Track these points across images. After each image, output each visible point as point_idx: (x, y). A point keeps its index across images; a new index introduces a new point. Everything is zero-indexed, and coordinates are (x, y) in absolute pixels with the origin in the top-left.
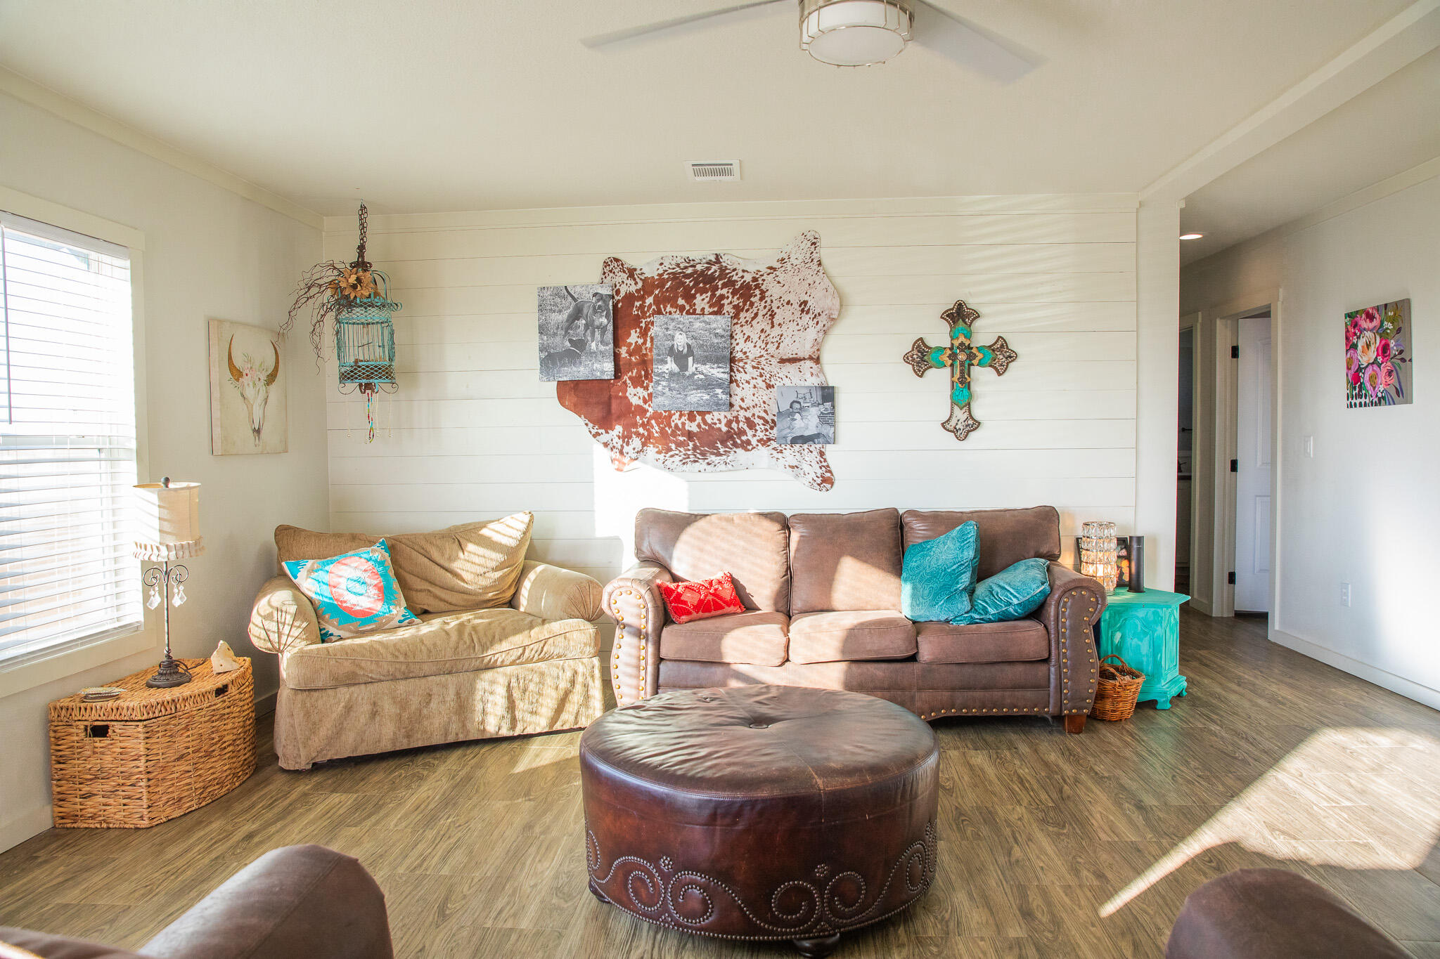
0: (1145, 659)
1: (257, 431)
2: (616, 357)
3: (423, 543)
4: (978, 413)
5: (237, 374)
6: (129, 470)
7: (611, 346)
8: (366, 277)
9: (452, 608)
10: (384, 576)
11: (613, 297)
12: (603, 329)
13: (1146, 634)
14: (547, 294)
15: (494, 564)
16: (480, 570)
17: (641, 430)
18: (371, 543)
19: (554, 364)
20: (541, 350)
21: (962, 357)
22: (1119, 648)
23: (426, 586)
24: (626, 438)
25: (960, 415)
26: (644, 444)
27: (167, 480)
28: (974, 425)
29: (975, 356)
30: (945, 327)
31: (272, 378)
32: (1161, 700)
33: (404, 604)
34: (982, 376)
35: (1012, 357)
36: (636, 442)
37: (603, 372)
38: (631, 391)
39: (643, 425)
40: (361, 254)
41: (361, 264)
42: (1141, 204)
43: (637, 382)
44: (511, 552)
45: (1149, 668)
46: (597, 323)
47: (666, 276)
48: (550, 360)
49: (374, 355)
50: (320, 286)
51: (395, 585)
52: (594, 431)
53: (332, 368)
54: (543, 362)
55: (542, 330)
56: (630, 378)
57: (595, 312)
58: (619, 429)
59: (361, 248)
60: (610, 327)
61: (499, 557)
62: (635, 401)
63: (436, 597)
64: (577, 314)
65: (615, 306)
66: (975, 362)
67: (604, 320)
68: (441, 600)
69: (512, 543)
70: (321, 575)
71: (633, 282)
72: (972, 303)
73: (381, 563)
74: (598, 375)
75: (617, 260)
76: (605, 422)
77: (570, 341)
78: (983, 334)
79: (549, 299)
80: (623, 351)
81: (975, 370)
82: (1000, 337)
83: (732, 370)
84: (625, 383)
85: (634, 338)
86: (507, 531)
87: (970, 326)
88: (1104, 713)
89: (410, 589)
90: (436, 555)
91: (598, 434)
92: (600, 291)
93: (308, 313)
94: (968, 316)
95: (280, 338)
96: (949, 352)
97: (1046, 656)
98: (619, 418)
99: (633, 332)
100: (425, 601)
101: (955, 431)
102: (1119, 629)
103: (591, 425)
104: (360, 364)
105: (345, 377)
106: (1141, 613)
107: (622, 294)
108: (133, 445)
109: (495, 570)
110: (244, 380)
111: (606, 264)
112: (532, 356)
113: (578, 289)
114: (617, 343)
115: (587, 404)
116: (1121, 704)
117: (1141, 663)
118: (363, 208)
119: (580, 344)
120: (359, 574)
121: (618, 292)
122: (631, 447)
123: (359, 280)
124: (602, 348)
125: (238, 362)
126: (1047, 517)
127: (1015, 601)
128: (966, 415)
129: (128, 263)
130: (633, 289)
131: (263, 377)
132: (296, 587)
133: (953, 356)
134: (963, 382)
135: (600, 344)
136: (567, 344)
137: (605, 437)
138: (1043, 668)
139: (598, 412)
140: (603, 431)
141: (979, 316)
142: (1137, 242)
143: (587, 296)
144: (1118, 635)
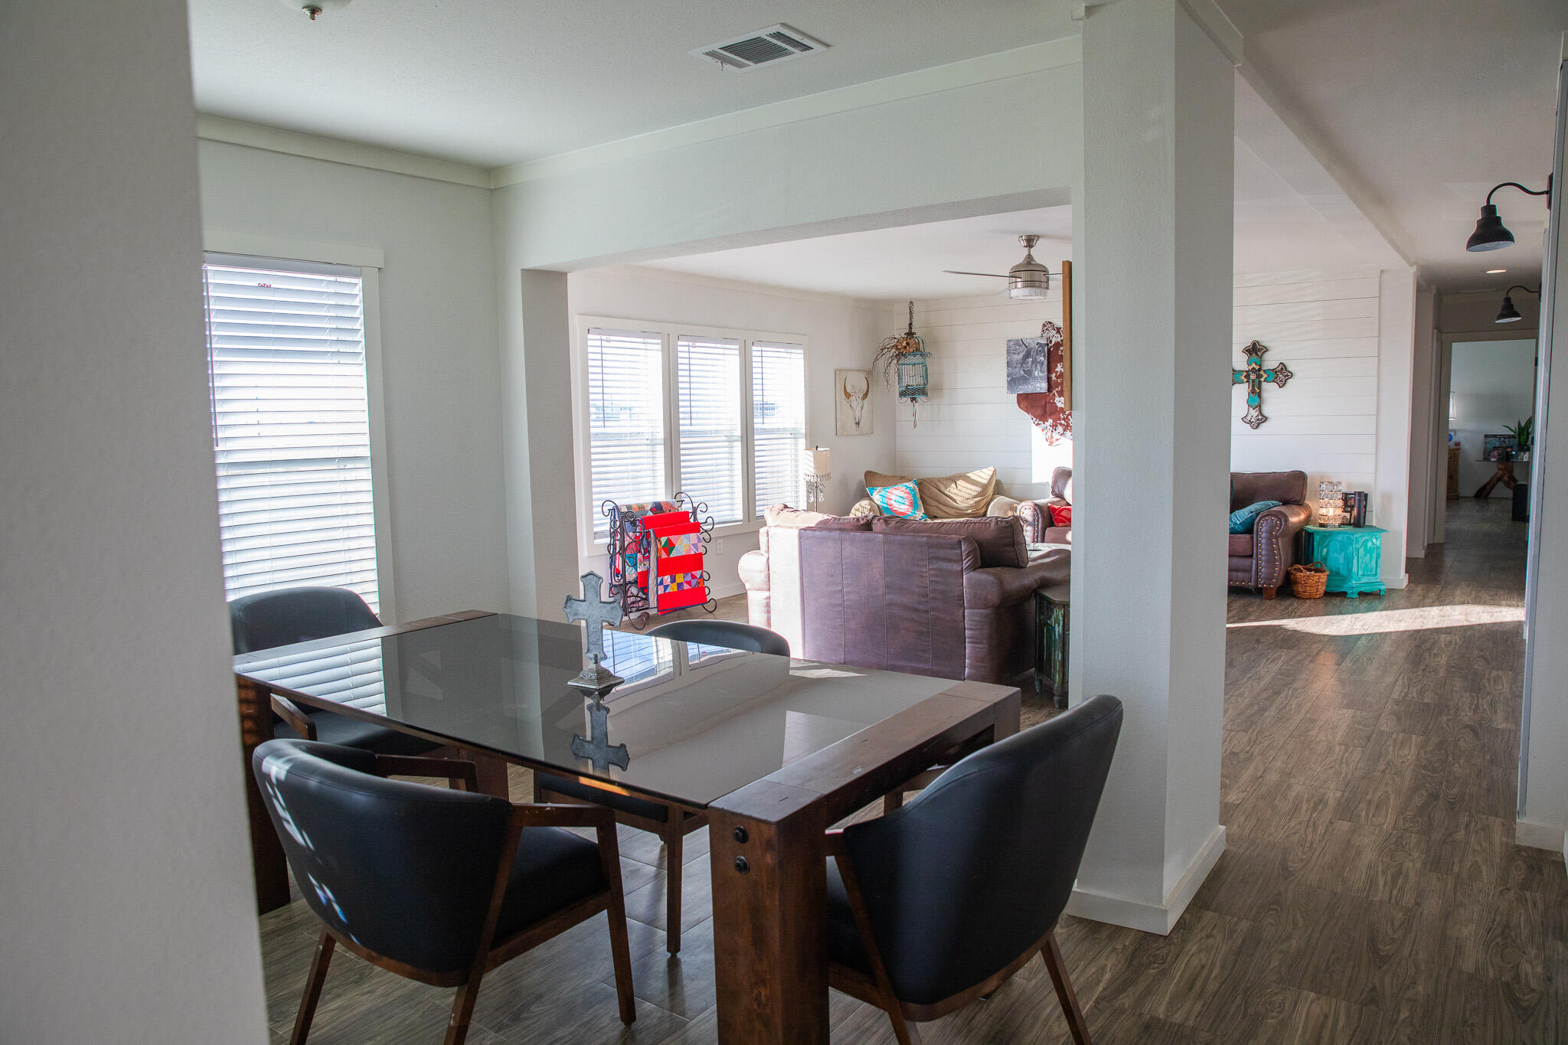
0: (1341, 566)
1: (858, 424)
2: (1049, 380)
3: (937, 482)
4: (1266, 410)
5: (848, 395)
6: (802, 442)
7: (1046, 373)
8: (912, 342)
9: (947, 515)
10: (914, 495)
11: (1048, 345)
12: (1042, 363)
13: (1342, 551)
14: (1012, 343)
15: (975, 493)
16: (967, 496)
17: (1063, 422)
18: (910, 481)
19: (1015, 384)
20: (1008, 376)
21: (1253, 377)
22: (1325, 559)
23: (935, 504)
24: (1054, 426)
25: (1254, 413)
26: (1064, 430)
27: (817, 447)
28: (1263, 419)
29: (1262, 376)
30: (1245, 357)
31: (865, 396)
32: (1349, 592)
33: (923, 511)
34: (1270, 389)
35: (1289, 375)
36: (1060, 429)
37: (1041, 389)
38: (1057, 399)
39: (1064, 419)
40: (910, 328)
41: (910, 334)
42: (1382, 272)
43: (1061, 394)
44: (985, 487)
45: (1343, 572)
46: (1038, 360)
48: (1013, 382)
49: (915, 381)
50: (888, 348)
51: (920, 502)
52: (1036, 423)
53: (897, 389)
54: (1009, 383)
55: (1009, 364)
56: (1057, 392)
57: (1037, 354)
58: (1050, 421)
59: (911, 324)
60: (1046, 363)
61: (979, 489)
62: (1060, 405)
63: (941, 509)
64: (1028, 355)
65: (1049, 350)
66: (1262, 380)
67: (1042, 358)
68: (946, 512)
69: (985, 482)
70: (883, 493)
71: (1059, 336)
72: (1265, 341)
73: (913, 490)
74: (1038, 390)
75: (1050, 323)
76: (1042, 417)
77: (1024, 370)
78: (1270, 362)
79: (1014, 345)
80: (1053, 376)
81: (1265, 385)
82: (1281, 363)
84: (1054, 394)
85: (1059, 368)
86: (983, 475)
87: (1261, 357)
88: (1299, 593)
89: (928, 505)
90: (942, 489)
91: (1038, 424)
92: (1040, 341)
93: (882, 363)
94: (1260, 350)
95: (870, 374)
96: (1245, 374)
97: (1250, 553)
98: (1050, 415)
99: (1059, 365)
100: (935, 511)
101: (1250, 422)
102: (1326, 547)
103: (1035, 419)
104: (908, 387)
105: (902, 394)
106: (1340, 538)
107: (1053, 343)
108: (804, 431)
109: (975, 497)
110: (852, 398)
111: (1044, 325)
112: (1003, 380)
113: (1028, 340)
114: (1049, 371)
115: (1033, 407)
116: (1308, 588)
117: (1339, 568)
118: (911, 303)
119: (1029, 373)
120: (902, 494)
121: (1051, 342)
122: (1057, 432)
123: (908, 344)
124: (1041, 374)
125: (849, 390)
126: (1299, 479)
127: (1238, 523)
128: (1257, 413)
129: (802, 351)
130: (1059, 339)
131: (861, 396)
132: (872, 500)
133: (1247, 377)
134: (1256, 392)
135: (1040, 373)
136: (1022, 372)
137: (1043, 426)
138: (1249, 560)
139: (1039, 412)
140: (1042, 422)
141: (1267, 350)
142: (1380, 297)
143: (1034, 345)
144: (1325, 550)
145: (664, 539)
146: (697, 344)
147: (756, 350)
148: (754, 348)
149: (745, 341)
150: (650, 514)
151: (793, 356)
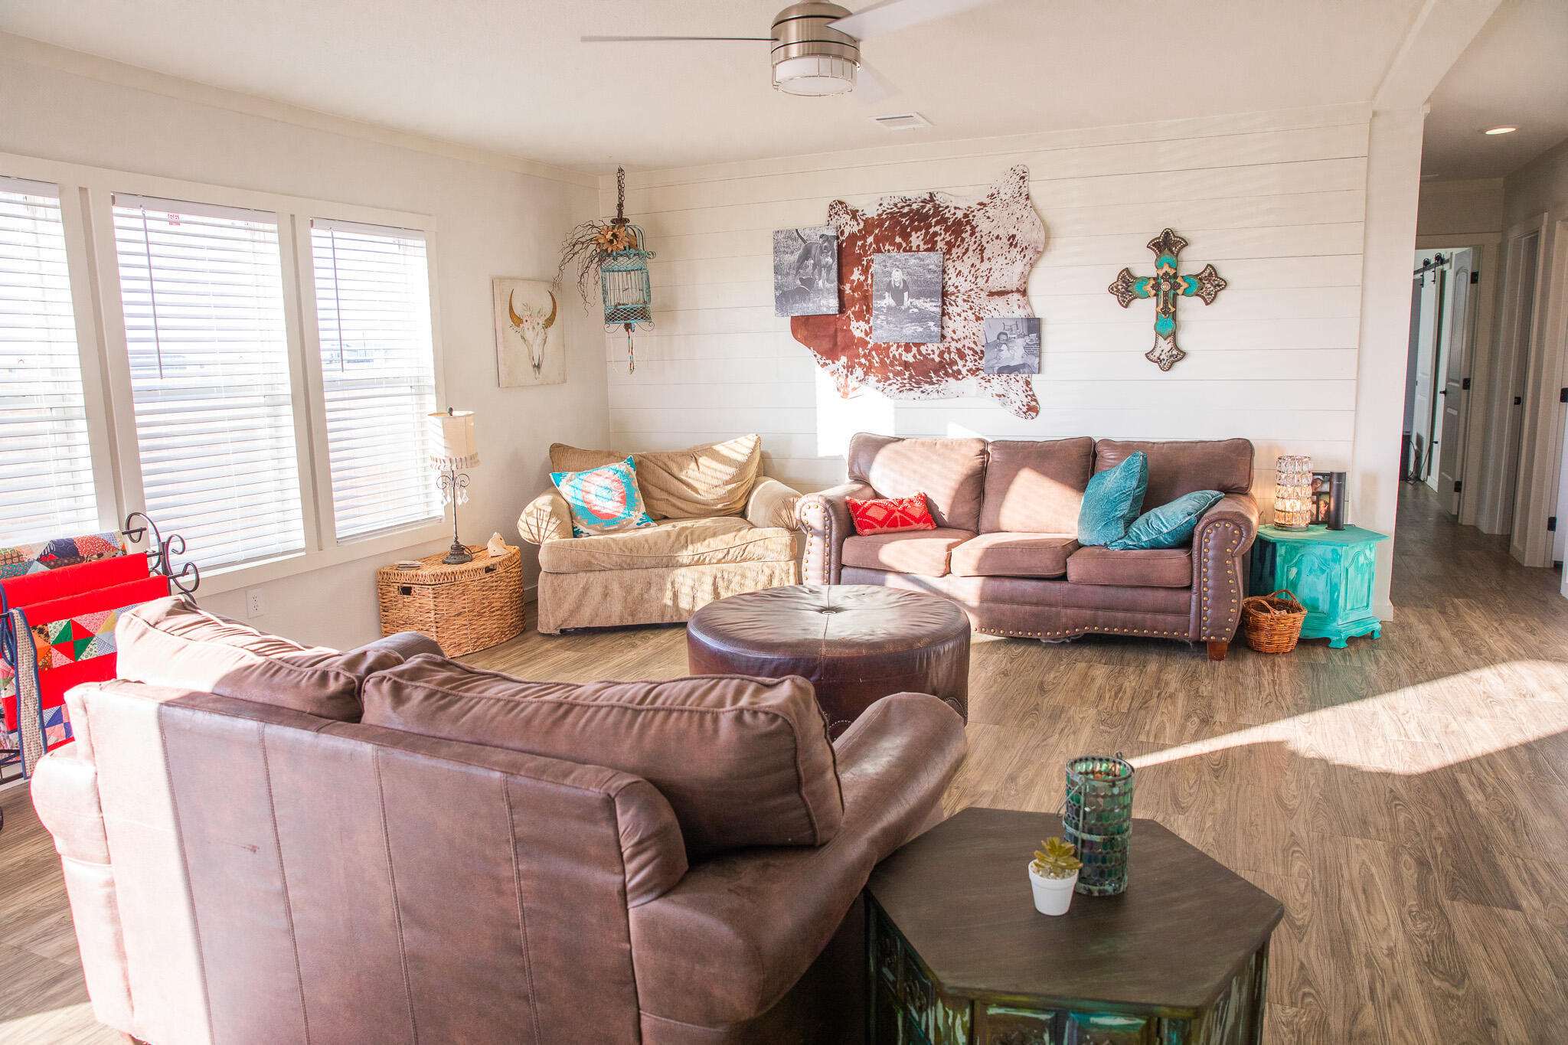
0: (1321, 597)
1: (538, 367)
2: (841, 293)
3: (666, 460)
4: (1184, 342)
5: (517, 320)
7: (836, 283)
8: (621, 233)
9: (683, 514)
10: (628, 485)
11: (838, 238)
12: (829, 268)
13: (1323, 571)
14: (781, 236)
15: (727, 478)
16: (716, 482)
17: (863, 361)
18: (622, 459)
19: (787, 301)
20: (776, 289)
21: (1165, 286)
22: (1294, 584)
23: (665, 496)
24: (850, 368)
25: (1165, 345)
26: (866, 374)
27: (451, 410)
28: (1178, 355)
29: (1179, 286)
30: (1152, 256)
31: (550, 321)
32: (1334, 638)
33: (643, 509)
34: (1190, 307)
35: (1221, 285)
36: (859, 372)
37: (828, 308)
38: (854, 324)
39: (865, 356)
40: (620, 212)
41: (620, 221)
42: (1375, 114)
43: (860, 316)
44: (742, 467)
45: (1324, 605)
46: (823, 262)
47: (884, 216)
48: (784, 297)
49: (631, 298)
50: (583, 243)
51: (638, 495)
52: (822, 362)
53: (600, 311)
54: (778, 299)
55: (777, 270)
56: (853, 313)
57: (822, 252)
58: (844, 359)
59: (620, 206)
60: (835, 266)
61: (732, 470)
62: (858, 334)
63: (674, 505)
64: (806, 255)
65: (839, 246)
66: (1180, 291)
67: (830, 260)
68: (678, 508)
69: (742, 459)
70: (576, 482)
71: (855, 223)
72: (1182, 230)
73: (626, 475)
74: (824, 311)
75: (841, 203)
76: (830, 353)
77: (801, 280)
78: (1192, 263)
79: (785, 240)
80: (847, 288)
81: (1182, 301)
82: (1208, 265)
83: (944, 303)
84: (849, 317)
85: (856, 275)
86: (739, 448)
87: (1177, 256)
89: (653, 498)
90: (675, 470)
91: (825, 364)
92: (826, 232)
93: (575, 267)
94: (1176, 243)
95: (555, 287)
96: (1152, 282)
97: (1187, 584)
98: (843, 350)
99: (855, 269)
100: (663, 508)
101: (1159, 361)
102: (1296, 565)
103: (819, 356)
104: (619, 307)
105: (611, 318)
106: (1319, 550)
107: (846, 234)
108: (433, 382)
109: (727, 483)
110: (525, 325)
111: (832, 207)
112: (769, 294)
113: (807, 232)
114: (841, 279)
115: (816, 337)
117: (1317, 600)
118: (621, 170)
119: (809, 282)
120: (607, 483)
121: (842, 233)
122: (855, 376)
123: (615, 235)
124: (828, 285)
125: (518, 311)
126: (1242, 450)
128: (1170, 346)
129: (423, 243)
130: (856, 229)
131: (542, 321)
132: (559, 493)
133: (1156, 287)
134: (1169, 312)
135: (826, 283)
136: (798, 282)
137: (832, 367)
138: (1184, 595)
139: (826, 345)
140: (830, 362)
141: (1187, 244)
142: (1369, 157)
143: (815, 239)
144: (1294, 571)
145: (56, 628)
146: (183, 217)
147: (319, 238)
148: (314, 232)
149: (292, 216)
150: (39, 568)
151: (410, 250)
